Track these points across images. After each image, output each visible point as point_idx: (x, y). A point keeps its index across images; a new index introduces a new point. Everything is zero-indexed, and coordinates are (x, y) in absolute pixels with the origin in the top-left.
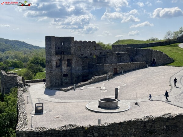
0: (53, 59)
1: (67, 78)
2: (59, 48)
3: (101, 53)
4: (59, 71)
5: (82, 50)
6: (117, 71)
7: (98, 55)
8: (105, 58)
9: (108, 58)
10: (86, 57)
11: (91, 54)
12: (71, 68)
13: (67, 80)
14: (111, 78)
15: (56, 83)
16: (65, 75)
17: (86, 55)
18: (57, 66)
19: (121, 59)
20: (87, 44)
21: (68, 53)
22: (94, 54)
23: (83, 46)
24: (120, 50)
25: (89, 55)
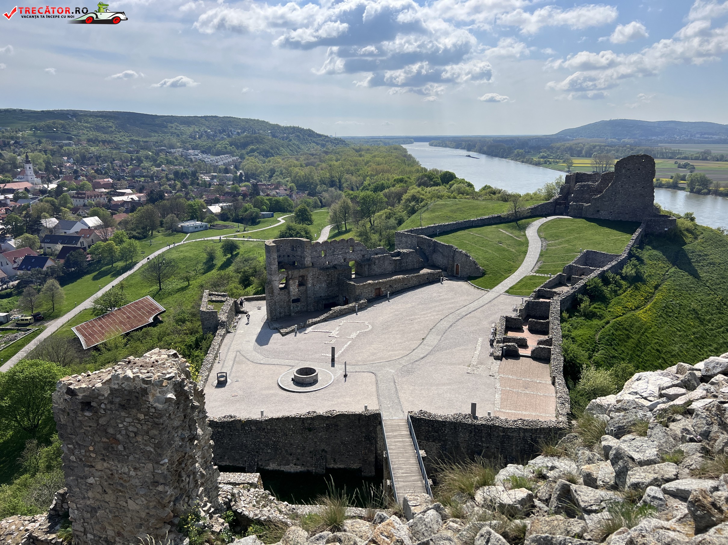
0: (274, 279)
1: (298, 304)
2: (288, 256)
3: (363, 256)
4: (285, 295)
5: (327, 255)
6: (381, 293)
7: (358, 259)
8: (369, 265)
9: (374, 264)
10: (334, 267)
11: (345, 260)
12: (306, 287)
13: (299, 308)
14: (362, 308)
15: (280, 313)
16: (294, 301)
17: (336, 262)
18: (281, 289)
19: (401, 263)
20: (338, 245)
21: (302, 264)
22: (351, 260)
23: (330, 249)
24: (406, 242)
25: (341, 261)
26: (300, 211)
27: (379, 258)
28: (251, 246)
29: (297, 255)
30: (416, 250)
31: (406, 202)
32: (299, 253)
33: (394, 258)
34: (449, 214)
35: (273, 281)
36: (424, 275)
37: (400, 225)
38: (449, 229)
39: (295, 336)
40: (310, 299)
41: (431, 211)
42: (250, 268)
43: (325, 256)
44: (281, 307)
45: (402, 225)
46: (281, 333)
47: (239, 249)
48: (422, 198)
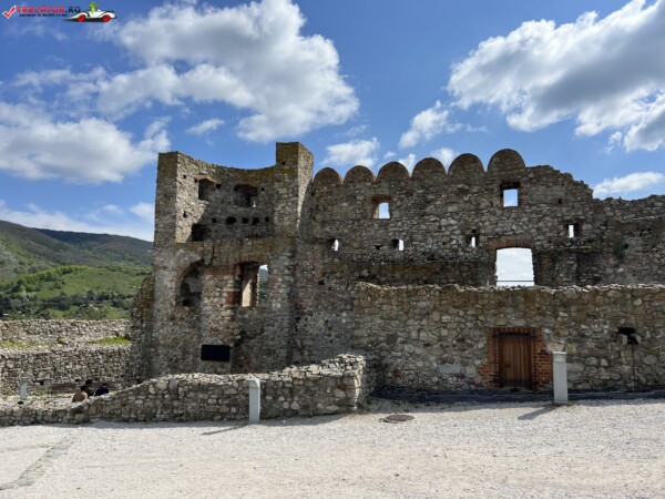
1: (225, 368)
16: (210, 353)
20: (441, 178)
22: (502, 240)
23: (409, 194)
25: (454, 242)
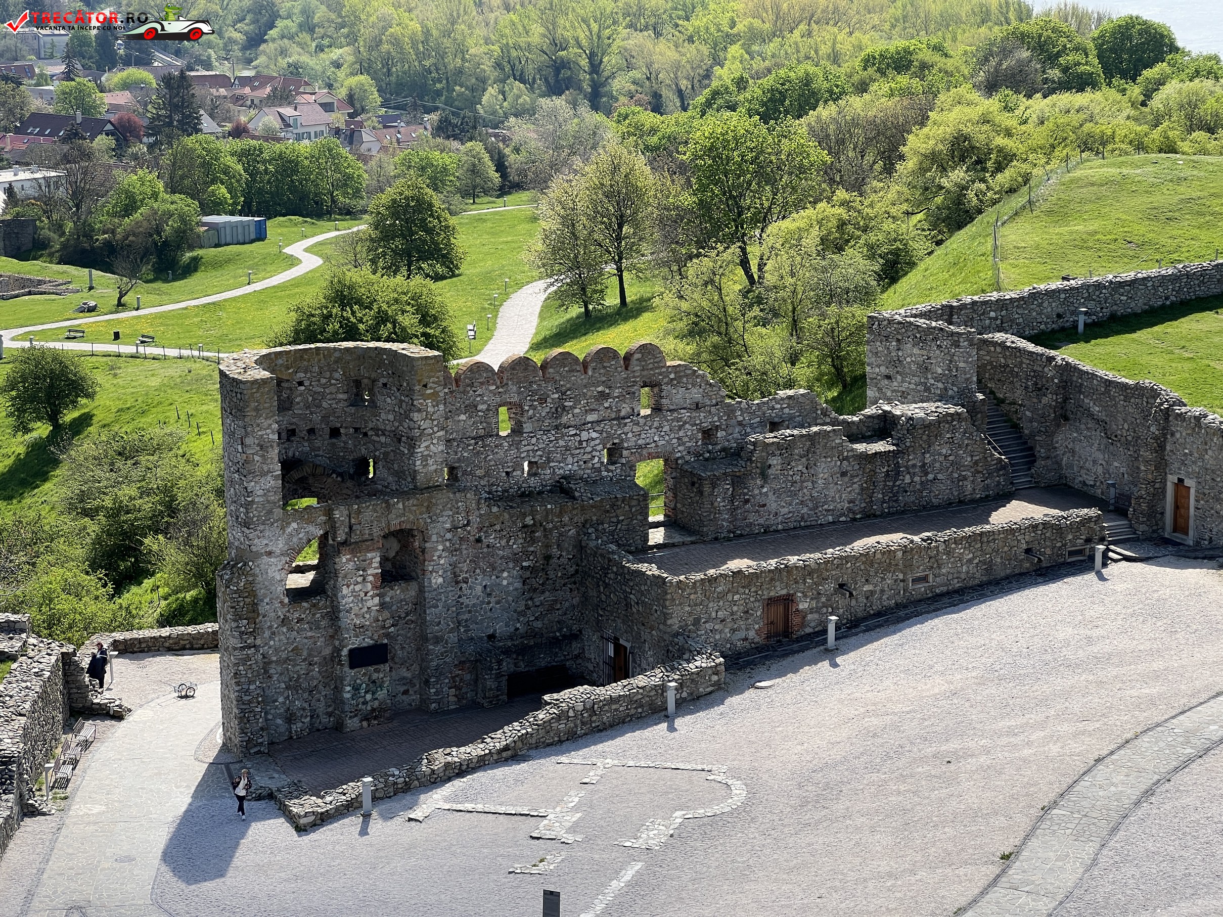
0: (259, 544)
1: (380, 674)
2: (335, 433)
3: (708, 434)
4: (315, 626)
5: (528, 427)
6: (795, 620)
7: (680, 452)
8: (738, 481)
9: (764, 476)
10: (562, 489)
11: (614, 452)
12: (421, 590)
13: (382, 694)
15: (290, 718)
16: (359, 658)
17: (570, 466)
18: (297, 595)
19: (896, 473)
20: (579, 379)
21: (399, 475)
22: (644, 453)
23: (543, 400)
24: (925, 368)
25: (596, 459)
26: (395, 208)
27: (785, 447)
28: (154, 382)
29: (376, 430)
30: (973, 409)
31: (922, 170)
32: (386, 418)
33: (861, 447)
34: (1141, 230)
35: (258, 555)
36: (1010, 532)
37: (894, 280)
38: (1138, 305)
39: (364, 832)
40: (438, 649)
41: (1050, 213)
42: (145, 493)
43: (517, 430)
44: (293, 686)
45: (903, 285)
46: (292, 819)
47: (90, 396)
48: (1000, 150)
